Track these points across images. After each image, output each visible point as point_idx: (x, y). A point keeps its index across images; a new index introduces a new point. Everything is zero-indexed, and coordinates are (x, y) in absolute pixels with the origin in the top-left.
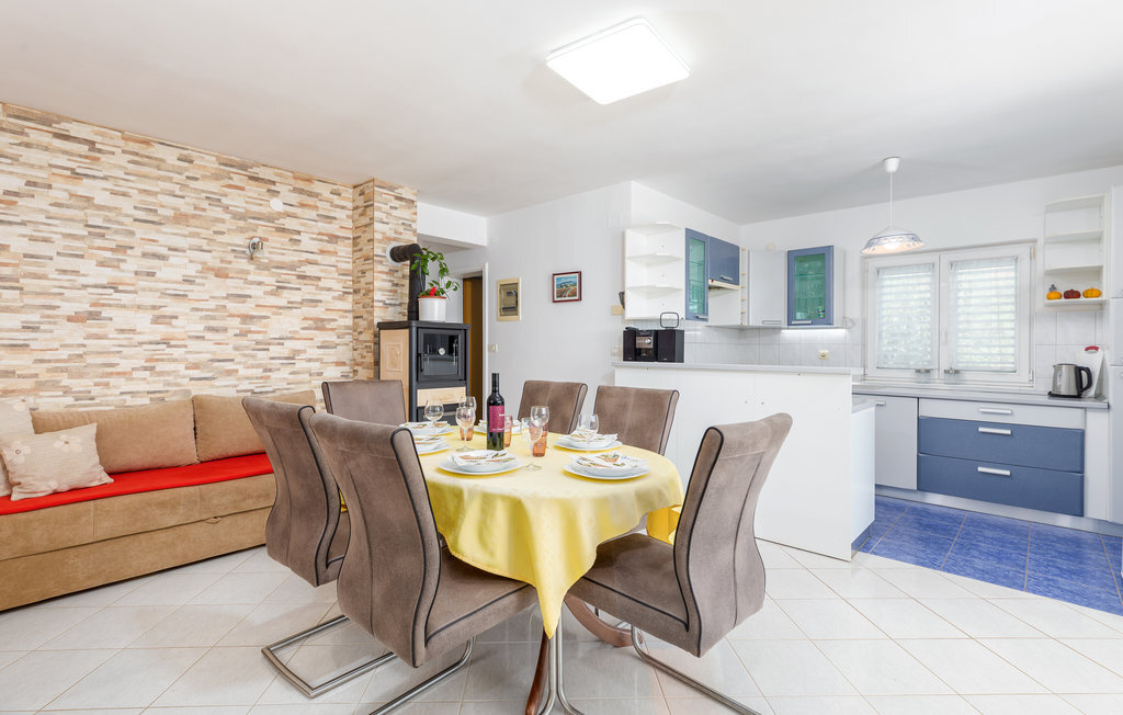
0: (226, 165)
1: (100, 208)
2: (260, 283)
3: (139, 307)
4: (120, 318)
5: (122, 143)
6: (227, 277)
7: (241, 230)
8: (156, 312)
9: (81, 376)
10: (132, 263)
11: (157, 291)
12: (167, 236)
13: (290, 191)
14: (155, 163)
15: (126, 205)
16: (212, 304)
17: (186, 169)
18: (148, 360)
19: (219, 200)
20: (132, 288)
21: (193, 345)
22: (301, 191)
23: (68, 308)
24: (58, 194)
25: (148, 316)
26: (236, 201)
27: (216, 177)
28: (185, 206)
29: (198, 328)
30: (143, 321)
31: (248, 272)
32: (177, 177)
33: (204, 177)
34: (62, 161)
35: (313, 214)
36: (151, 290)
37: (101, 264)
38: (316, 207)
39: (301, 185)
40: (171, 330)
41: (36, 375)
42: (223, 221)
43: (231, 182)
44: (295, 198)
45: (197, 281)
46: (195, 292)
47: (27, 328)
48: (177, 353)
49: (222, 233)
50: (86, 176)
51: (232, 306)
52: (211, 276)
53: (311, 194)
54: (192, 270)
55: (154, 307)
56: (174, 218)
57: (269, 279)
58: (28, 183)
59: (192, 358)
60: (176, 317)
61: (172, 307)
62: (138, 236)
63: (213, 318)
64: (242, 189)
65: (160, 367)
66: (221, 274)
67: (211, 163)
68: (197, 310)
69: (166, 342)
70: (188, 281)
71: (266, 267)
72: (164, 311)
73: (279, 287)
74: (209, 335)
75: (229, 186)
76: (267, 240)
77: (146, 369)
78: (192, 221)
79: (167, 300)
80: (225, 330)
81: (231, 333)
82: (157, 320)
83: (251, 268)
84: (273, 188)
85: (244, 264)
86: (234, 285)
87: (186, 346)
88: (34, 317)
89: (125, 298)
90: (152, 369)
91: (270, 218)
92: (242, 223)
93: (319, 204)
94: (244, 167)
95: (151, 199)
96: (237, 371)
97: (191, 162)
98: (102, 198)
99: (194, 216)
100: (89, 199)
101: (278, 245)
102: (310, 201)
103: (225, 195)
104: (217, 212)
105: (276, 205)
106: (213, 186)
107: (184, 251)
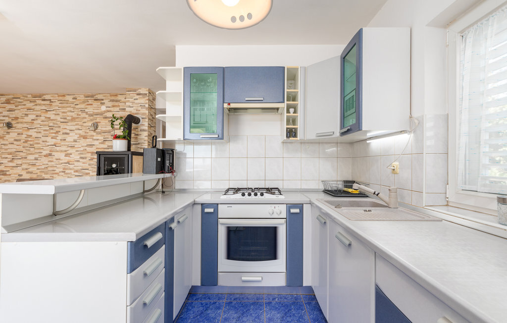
0: (87, 97)
1: (52, 120)
2: (98, 140)
3: (61, 151)
4: (57, 155)
5: (57, 98)
6: (87, 138)
7: (91, 120)
8: (66, 153)
9: (47, 174)
10: (60, 137)
11: (66, 145)
12: (70, 126)
13: (109, 101)
14: (66, 102)
15: (58, 118)
16: (82, 149)
17: (75, 102)
18: (64, 169)
19: (84, 110)
20: (59, 145)
21: (76, 164)
22: (113, 101)
23: (45, 153)
24: (43, 118)
25: (63, 154)
26: (90, 110)
27: (84, 102)
28: (74, 115)
29: (77, 158)
30: (62, 156)
31: (93, 136)
32: (72, 105)
33: (80, 103)
34: (44, 107)
35: (117, 109)
36: (64, 145)
37: (52, 138)
38: (119, 106)
39: (113, 98)
40: (70, 159)
41: (37, 173)
42: (85, 118)
43: (88, 103)
44: (110, 104)
45: (78, 141)
46: (77, 145)
47: (36, 159)
48: (71, 166)
49: (85, 122)
50: (49, 111)
51: (89, 149)
52: (82, 138)
53: (117, 101)
54: (76, 137)
55: (65, 151)
56: (72, 119)
57: (101, 138)
58: (37, 116)
59: (75, 168)
60: (71, 154)
61: (71, 151)
62: (62, 127)
63: (82, 154)
64: (92, 105)
65: (67, 171)
66: (85, 137)
67: (82, 98)
68: (77, 151)
69: (68, 163)
70: (75, 141)
71: (99, 133)
72: (69, 152)
73: (104, 140)
74: (81, 160)
75: (88, 105)
76: (100, 122)
77: (63, 172)
78: (77, 120)
79: (69, 148)
80: (86, 158)
81: (88, 159)
82: (66, 155)
83: (95, 134)
84: (103, 102)
85: (92, 133)
86: (89, 141)
87: (74, 164)
88: (37, 156)
89: (58, 148)
90: (64, 172)
91: (101, 114)
92: (92, 118)
93: (120, 104)
94: (92, 96)
95: (65, 114)
96: (89, 173)
97: (76, 99)
98: (53, 117)
99: (77, 118)
100: (49, 118)
101: (104, 124)
102: (116, 104)
103: (86, 108)
104: (84, 115)
105: (103, 108)
106: (82, 106)
107: (74, 131)
